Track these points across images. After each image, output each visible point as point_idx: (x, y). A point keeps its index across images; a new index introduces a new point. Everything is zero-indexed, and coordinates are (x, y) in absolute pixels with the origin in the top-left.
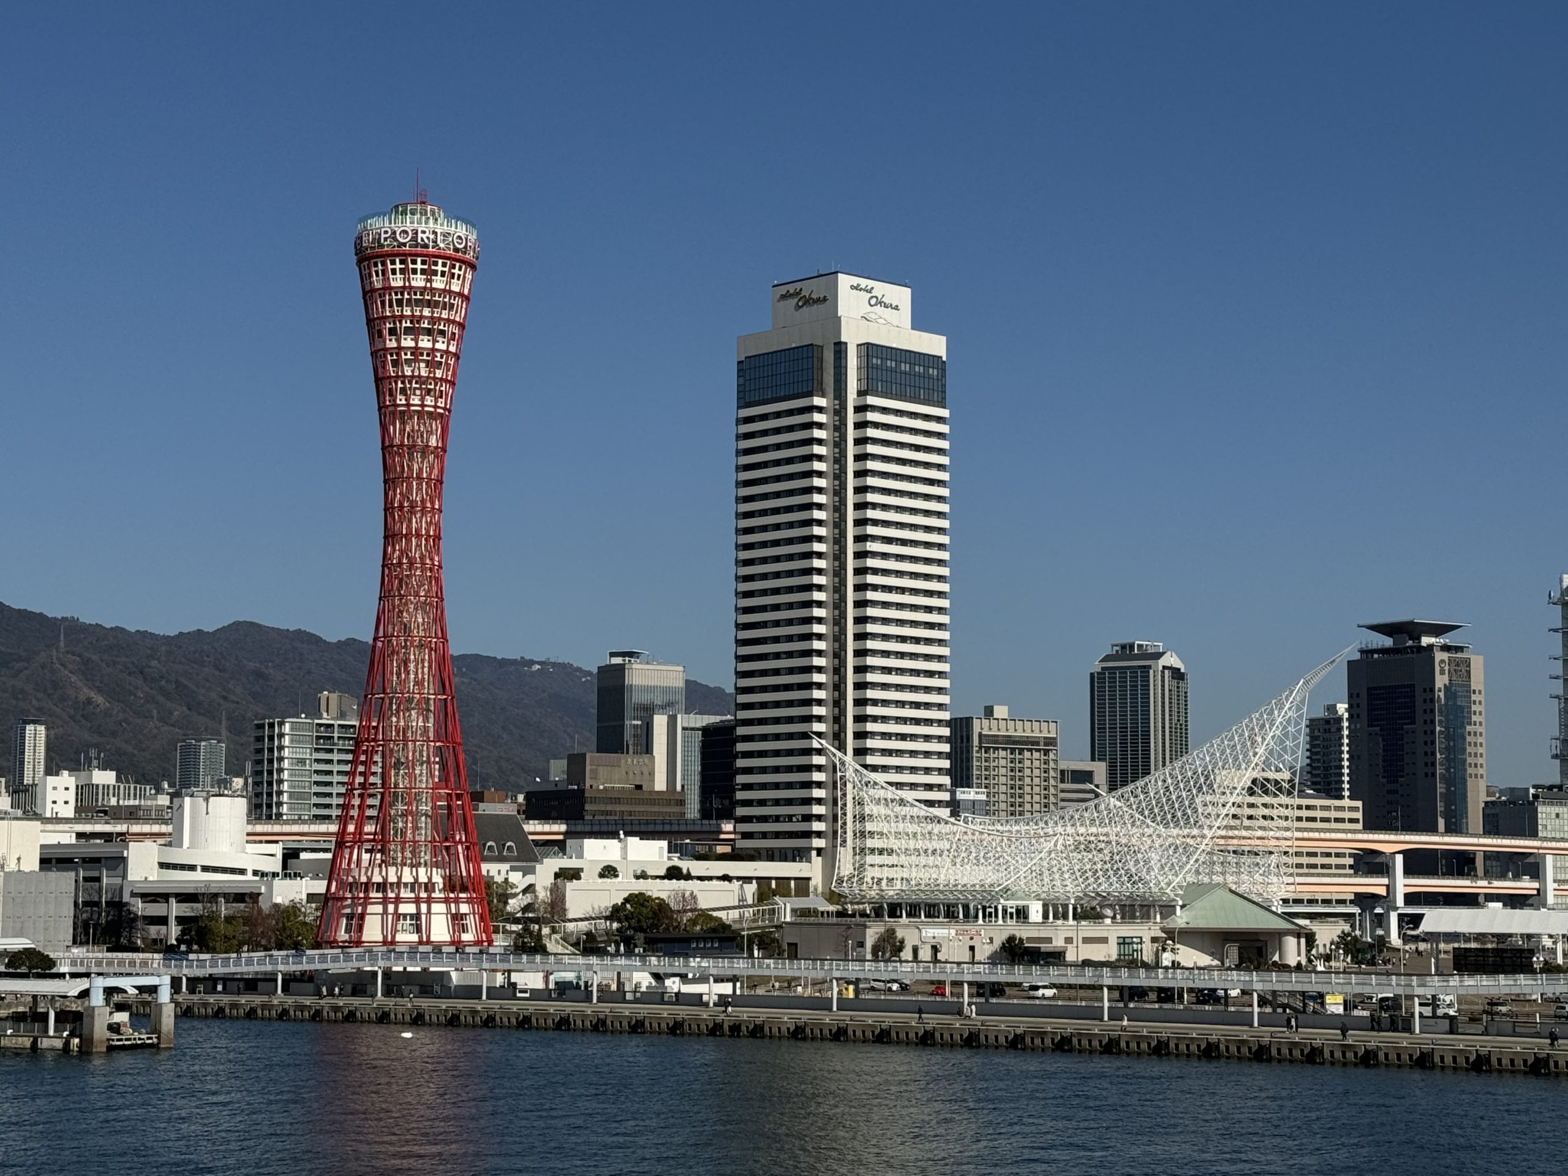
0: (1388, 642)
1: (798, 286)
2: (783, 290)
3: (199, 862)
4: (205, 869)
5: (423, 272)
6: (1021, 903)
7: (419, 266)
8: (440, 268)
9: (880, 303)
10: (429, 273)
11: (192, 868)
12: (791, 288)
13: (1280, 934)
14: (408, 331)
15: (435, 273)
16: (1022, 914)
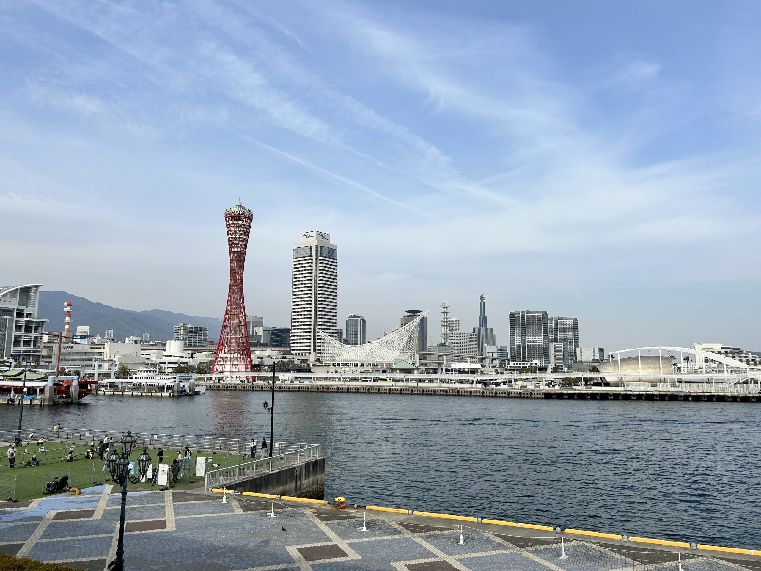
0: (408, 314)
1: (307, 234)
2: (303, 234)
3: (173, 355)
4: (174, 356)
5: (236, 220)
6: (362, 363)
7: (235, 219)
8: (240, 219)
9: (324, 238)
10: (238, 220)
11: (171, 356)
12: (305, 234)
13: (414, 369)
14: (233, 233)
15: (239, 220)
16: (362, 365)
